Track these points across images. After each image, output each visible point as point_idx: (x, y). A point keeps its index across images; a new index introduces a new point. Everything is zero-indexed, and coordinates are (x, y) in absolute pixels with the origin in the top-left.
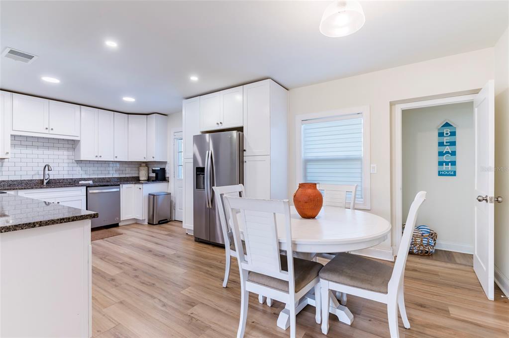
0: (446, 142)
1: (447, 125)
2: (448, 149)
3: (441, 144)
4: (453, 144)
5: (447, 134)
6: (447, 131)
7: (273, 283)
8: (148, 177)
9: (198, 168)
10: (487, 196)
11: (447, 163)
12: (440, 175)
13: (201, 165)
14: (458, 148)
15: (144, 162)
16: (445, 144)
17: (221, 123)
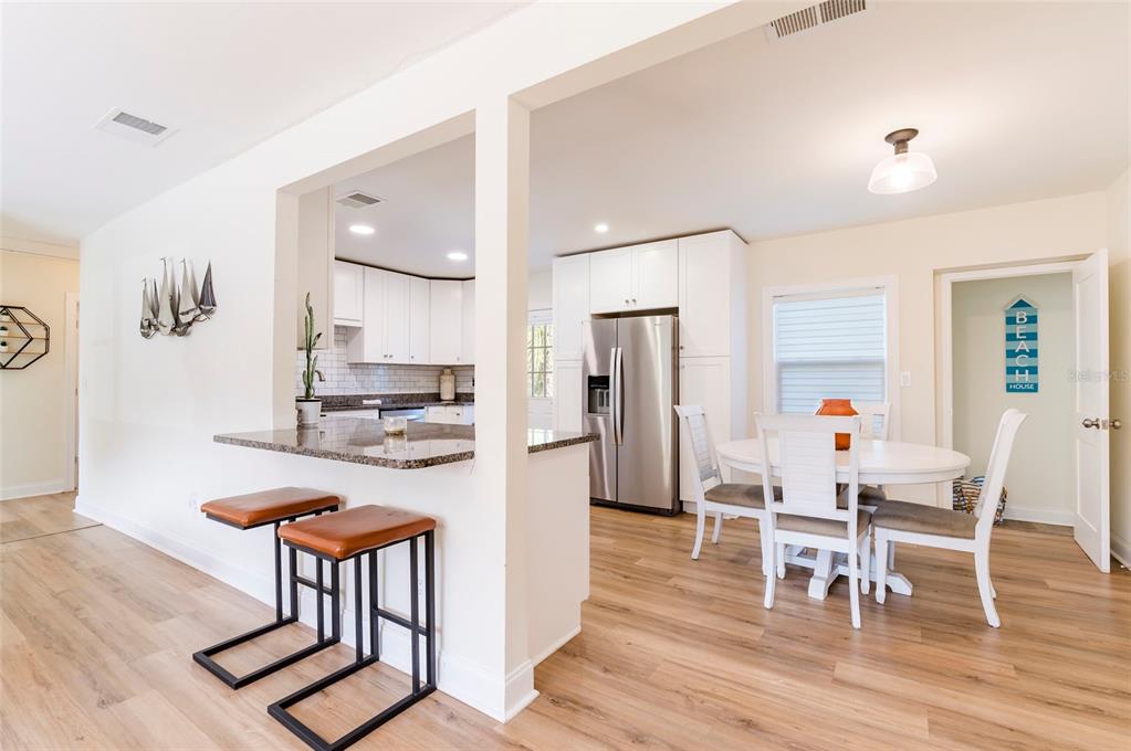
0: (1021, 335)
1: (1021, 304)
2: (1024, 345)
3: (1011, 337)
4: (1033, 336)
5: (1022, 319)
6: (1021, 314)
7: (823, 528)
8: (456, 394)
9: (591, 379)
10: (1097, 420)
11: (1022, 371)
12: (1008, 390)
13: (594, 372)
14: (1042, 345)
15: (449, 367)
16: (1018, 337)
17: (634, 301)
